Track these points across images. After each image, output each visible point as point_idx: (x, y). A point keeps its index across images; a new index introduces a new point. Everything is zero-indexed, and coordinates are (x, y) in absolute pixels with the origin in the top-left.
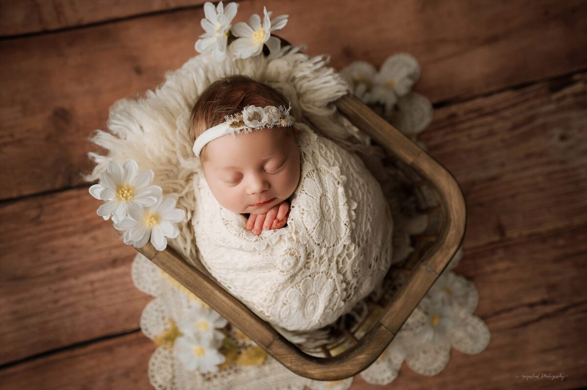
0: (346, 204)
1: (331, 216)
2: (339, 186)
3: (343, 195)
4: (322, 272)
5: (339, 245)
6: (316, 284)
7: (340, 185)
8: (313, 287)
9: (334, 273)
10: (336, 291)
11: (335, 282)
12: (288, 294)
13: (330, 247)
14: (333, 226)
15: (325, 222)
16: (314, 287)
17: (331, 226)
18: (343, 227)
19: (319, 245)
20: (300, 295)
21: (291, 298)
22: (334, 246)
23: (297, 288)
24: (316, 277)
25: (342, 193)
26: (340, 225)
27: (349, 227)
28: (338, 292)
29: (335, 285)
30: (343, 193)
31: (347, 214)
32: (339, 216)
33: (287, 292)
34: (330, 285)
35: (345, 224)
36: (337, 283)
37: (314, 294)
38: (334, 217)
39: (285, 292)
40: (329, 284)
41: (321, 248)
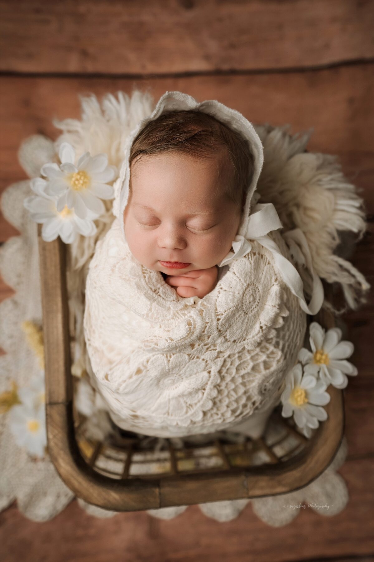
0: (277, 307)
1: (251, 310)
2: (276, 284)
3: (276, 295)
4: (203, 360)
5: (240, 344)
6: (188, 367)
7: (277, 282)
8: (184, 367)
9: (214, 369)
10: (203, 391)
11: (209, 380)
12: (152, 358)
13: (229, 341)
14: (246, 320)
15: (240, 312)
16: (185, 369)
17: (244, 320)
18: (257, 328)
19: (220, 331)
20: (165, 367)
21: (153, 364)
22: (234, 341)
23: (167, 357)
24: (193, 360)
25: (276, 292)
26: (255, 324)
27: (264, 332)
28: (203, 393)
29: (207, 384)
30: (278, 293)
31: (273, 317)
32: (259, 315)
33: (154, 356)
34: (202, 379)
35: (261, 327)
36: (209, 383)
37: (180, 375)
38: (254, 312)
39: (151, 355)
40: (201, 376)
41: (220, 336)
